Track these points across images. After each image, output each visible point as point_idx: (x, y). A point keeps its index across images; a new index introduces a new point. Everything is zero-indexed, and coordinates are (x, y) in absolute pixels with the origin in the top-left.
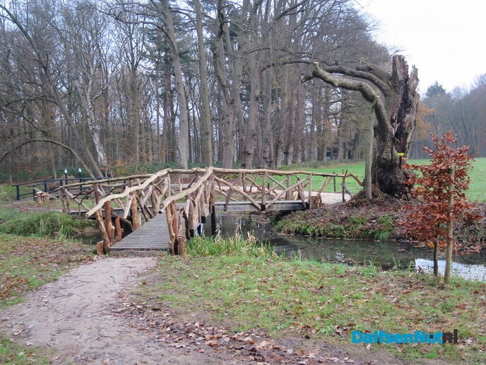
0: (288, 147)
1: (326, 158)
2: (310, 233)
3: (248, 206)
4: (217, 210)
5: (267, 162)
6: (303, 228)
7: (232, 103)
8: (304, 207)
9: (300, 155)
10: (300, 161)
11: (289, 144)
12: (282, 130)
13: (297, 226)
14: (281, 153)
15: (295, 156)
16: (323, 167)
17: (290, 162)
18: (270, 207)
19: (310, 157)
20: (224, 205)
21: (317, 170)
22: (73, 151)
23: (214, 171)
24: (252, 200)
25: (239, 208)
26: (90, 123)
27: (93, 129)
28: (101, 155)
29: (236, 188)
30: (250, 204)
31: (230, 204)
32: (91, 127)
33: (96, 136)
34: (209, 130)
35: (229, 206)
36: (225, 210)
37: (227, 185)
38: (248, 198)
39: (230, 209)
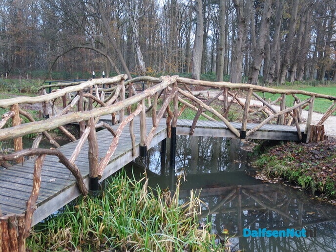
0: (292, 67)
1: (324, 79)
2: (302, 183)
3: (223, 131)
4: (180, 132)
5: (272, 78)
6: (294, 173)
7: (243, 22)
8: (299, 138)
9: (302, 74)
10: (301, 79)
11: (293, 64)
12: (288, 51)
13: (286, 168)
14: (286, 71)
15: (298, 75)
16: (321, 86)
17: (292, 79)
18: (252, 134)
19: (310, 77)
20: (190, 127)
21: (315, 88)
22: (109, 57)
23: (178, 81)
24: (228, 123)
25: (210, 133)
26: (135, 38)
27: (137, 43)
28: (142, 63)
29: (208, 107)
30: (225, 128)
31: (197, 127)
32: (135, 41)
33: (139, 48)
34: (223, 46)
35: (196, 128)
36: (191, 134)
37: (195, 101)
38: (222, 120)
39: (197, 132)
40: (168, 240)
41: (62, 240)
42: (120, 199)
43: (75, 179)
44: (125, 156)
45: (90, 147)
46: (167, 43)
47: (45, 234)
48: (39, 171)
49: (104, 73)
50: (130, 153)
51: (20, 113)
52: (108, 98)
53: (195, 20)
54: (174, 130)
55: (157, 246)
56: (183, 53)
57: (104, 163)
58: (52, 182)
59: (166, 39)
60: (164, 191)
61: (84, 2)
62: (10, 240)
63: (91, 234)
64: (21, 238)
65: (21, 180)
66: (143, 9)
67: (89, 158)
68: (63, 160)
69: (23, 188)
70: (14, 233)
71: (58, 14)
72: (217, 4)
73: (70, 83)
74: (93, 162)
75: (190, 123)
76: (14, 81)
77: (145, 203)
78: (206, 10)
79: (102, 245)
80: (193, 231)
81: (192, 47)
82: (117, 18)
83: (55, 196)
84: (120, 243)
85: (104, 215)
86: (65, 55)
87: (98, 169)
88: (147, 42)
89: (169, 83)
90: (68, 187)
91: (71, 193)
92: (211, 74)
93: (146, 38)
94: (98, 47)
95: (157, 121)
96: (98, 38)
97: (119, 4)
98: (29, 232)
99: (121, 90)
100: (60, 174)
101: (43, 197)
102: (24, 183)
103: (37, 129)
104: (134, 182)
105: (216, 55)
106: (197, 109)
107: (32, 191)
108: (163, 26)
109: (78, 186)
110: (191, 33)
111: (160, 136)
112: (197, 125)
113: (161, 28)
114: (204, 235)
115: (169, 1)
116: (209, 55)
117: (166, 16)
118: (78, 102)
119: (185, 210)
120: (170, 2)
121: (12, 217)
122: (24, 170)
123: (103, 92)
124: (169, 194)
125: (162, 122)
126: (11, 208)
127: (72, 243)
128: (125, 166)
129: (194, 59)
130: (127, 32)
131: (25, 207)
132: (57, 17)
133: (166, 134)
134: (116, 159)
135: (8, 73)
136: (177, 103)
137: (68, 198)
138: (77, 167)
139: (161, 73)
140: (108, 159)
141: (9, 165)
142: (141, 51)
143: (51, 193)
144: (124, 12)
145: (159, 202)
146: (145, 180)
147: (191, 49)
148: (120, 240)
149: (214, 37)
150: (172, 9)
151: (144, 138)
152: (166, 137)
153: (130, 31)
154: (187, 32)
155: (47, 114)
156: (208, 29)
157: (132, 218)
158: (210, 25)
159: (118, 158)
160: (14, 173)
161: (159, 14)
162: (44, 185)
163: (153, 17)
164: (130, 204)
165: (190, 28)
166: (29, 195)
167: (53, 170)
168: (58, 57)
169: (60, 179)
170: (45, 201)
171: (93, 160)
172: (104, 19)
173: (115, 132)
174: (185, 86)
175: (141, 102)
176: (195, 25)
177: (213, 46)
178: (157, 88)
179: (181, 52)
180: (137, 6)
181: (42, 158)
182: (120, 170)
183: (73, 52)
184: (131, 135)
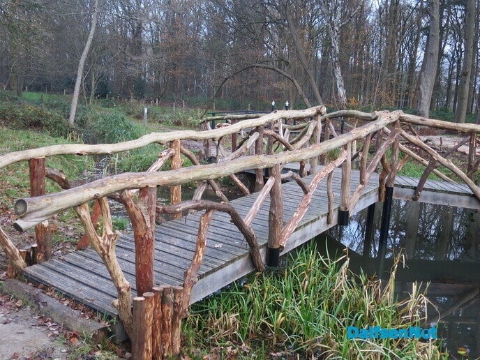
4: (398, 195)
20: (415, 188)
22: (295, 81)
23: (401, 119)
24: (475, 187)
25: (445, 200)
26: (333, 55)
27: (336, 61)
28: (342, 92)
29: (444, 161)
30: (469, 195)
31: (426, 189)
32: (334, 59)
33: (338, 69)
34: (469, 70)
35: (423, 192)
36: (415, 199)
37: (426, 151)
38: (465, 182)
39: (425, 197)
40: (376, 351)
41: (226, 330)
42: (307, 282)
43: (248, 247)
44: (317, 222)
45: (273, 205)
46: (380, 62)
47: (204, 318)
48: (205, 232)
49: (287, 104)
50: (325, 219)
51: (182, 152)
52: (295, 139)
53: (427, 28)
54: (389, 191)
55: (358, 356)
56: (404, 78)
57: (289, 229)
58: (217, 249)
59: (380, 57)
60: (370, 279)
61: (265, 3)
62: (162, 319)
63: (264, 326)
64: (176, 318)
65: (177, 242)
66: (348, 13)
67: (270, 221)
68: (236, 220)
69: (181, 253)
70: (168, 311)
71: (229, 21)
72: (463, 4)
73: (244, 116)
74: (274, 226)
75: (415, 183)
76: (166, 110)
77: (342, 292)
78: (444, 14)
79: (279, 344)
80: (414, 342)
81: (418, 70)
82: (309, 25)
83: (221, 267)
84: (304, 344)
85: (285, 302)
86: (235, 76)
87: (280, 237)
88: (352, 60)
89: (388, 122)
90: (239, 257)
91: (242, 266)
92: (446, 111)
93: (349, 56)
94: (280, 67)
95: (367, 175)
96: (281, 54)
97: (313, 6)
98: (185, 312)
99: (316, 129)
100: (228, 238)
101: (205, 267)
102: (182, 245)
103: (207, 174)
104: (327, 261)
105: (455, 82)
106: (427, 163)
107: (194, 258)
108: (376, 37)
109: (252, 258)
110: (418, 49)
111: (369, 198)
112: (425, 186)
113: (373, 41)
114: (430, 351)
115: (387, 1)
116: (444, 83)
117: (382, 23)
118: (257, 141)
119: (403, 311)
120: (389, 3)
121: (167, 288)
122: (182, 229)
123: (287, 130)
124: (377, 285)
125: (372, 178)
126: (165, 277)
127: (239, 335)
128: (316, 237)
129: (421, 87)
130: (323, 46)
131: (182, 278)
132: (228, 23)
133: (378, 196)
134: (305, 225)
135: (159, 99)
136: (398, 152)
137: (237, 273)
138: (253, 232)
139: (370, 107)
140: (294, 224)
141: (164, 220)
142: (342, 74)
143: (216, 263)
144: (320, 18)
145: (363, 294)
146: (344, 260)
147: (417, 72)
148: (304, 341)
149: (454, 55)
150: (392, 13)
151: (346, 199)
152: (378, 200)
153: (327, 44)
154: (412, 47)
155: (209, 156)
156: (445, 43)
157: (323, 312)
158: (449, 37)
159: (307, 224)
160: (169, 231)
161: (370, 20)
162: (208, 251)
163: (363, 25)
164: (320, 292)
165: (417, 41)
166: (189, 263)
167: (219, 232)
168: (226, 79)
169: (229, 246)
170: (208, 273)
171: (274, 224)
172: (292, 26)
173: (308, 187)
174: (410, 126)
175: (345, 147)
176: (425, 37)
177: (451, 69)
178: (370, 128)
179: (400, 77)
180: (339, 9)
181: (210, 214)
182: (309, 242)
183: (244, 73)
184: (328, 193)
